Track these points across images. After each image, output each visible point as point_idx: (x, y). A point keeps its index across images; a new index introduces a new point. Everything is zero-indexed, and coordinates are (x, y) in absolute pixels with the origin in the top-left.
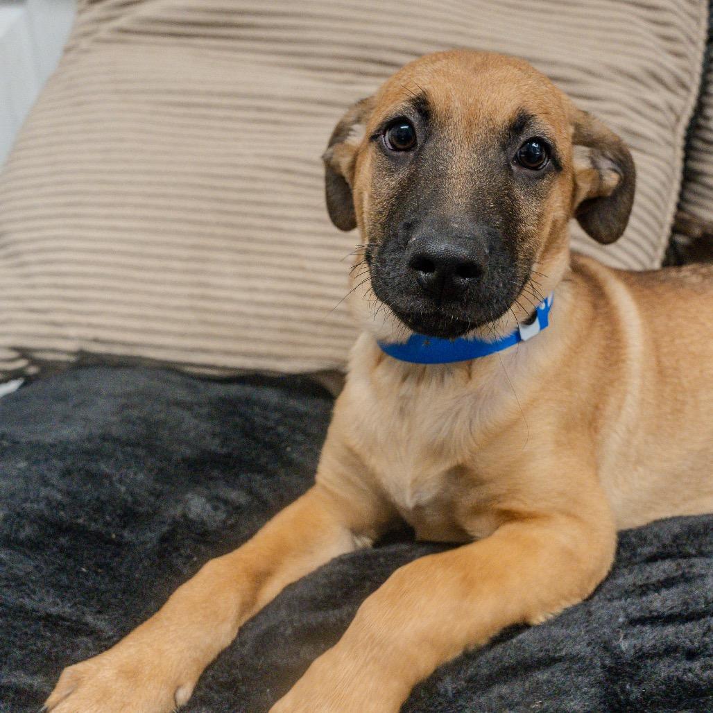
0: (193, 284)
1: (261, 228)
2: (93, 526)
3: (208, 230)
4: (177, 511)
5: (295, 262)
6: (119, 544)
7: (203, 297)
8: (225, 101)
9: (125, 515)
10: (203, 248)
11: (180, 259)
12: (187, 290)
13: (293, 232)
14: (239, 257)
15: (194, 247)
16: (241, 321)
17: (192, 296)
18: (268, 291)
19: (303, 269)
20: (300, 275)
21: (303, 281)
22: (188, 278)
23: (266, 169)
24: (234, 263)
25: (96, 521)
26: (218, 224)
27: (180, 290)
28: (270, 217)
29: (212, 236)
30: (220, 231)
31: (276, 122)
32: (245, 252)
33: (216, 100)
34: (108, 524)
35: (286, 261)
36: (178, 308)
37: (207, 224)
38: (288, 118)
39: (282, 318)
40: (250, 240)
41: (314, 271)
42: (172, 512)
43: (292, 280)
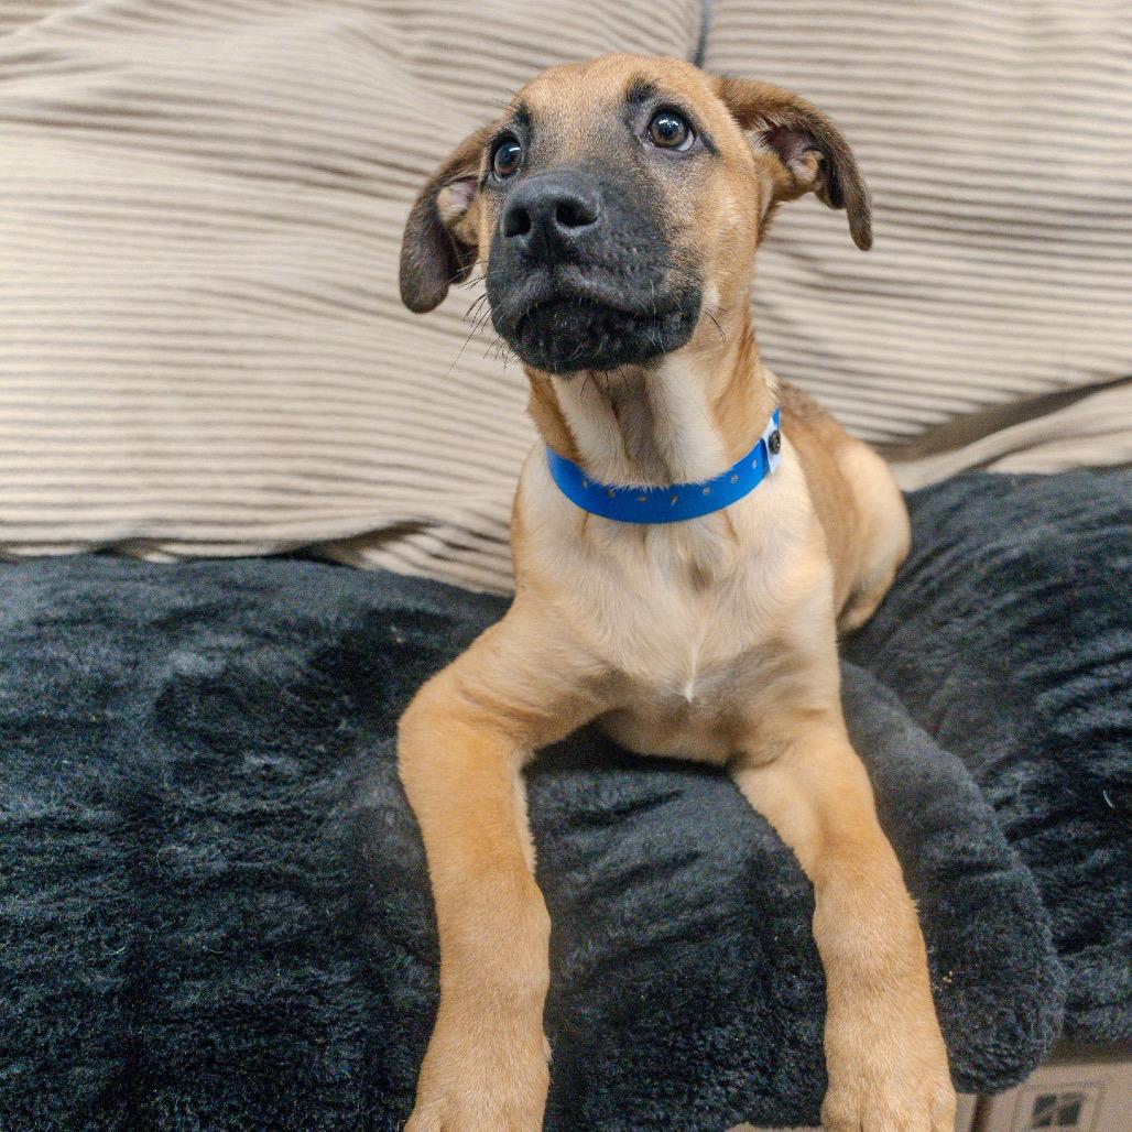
0: (132, 439)
1: (212, 366)
2: (63, 715)
3: (141, 371)
4: (167, 673)
5: (267, 404)
6: (104, 724)
7: (148, 454)
8: (137, 212)
9: (100, 692)
10: (138, 392)
11: (107, 408)
12: (124, 447)
13: (258, 368)
14: (190, 402)
15: (125, 392)
16: (209, 480)
17: (132, 454)
18: (238, 439)
19: (278, 411)
20: (278, 418)
21: (280, 425)
22: (122, 432)
23: (209, 292)
24: (184, 409)
25: (64, 707)
26: (154, 363)
27: (111, 447)
28: (224, 352)
29: (148, 377)
30: (157, 371)
31: (210, 239)
32: (198, 395)
33: (122, 210)
34: (81, 709)
35: (255, 403)
36: (115, 471)
37: (138, 363)
38: (225, 235)
39: (262, 472)
40: (202, 380)
41: (294, 413)
42: (159, 676)
43: (268, 425)
